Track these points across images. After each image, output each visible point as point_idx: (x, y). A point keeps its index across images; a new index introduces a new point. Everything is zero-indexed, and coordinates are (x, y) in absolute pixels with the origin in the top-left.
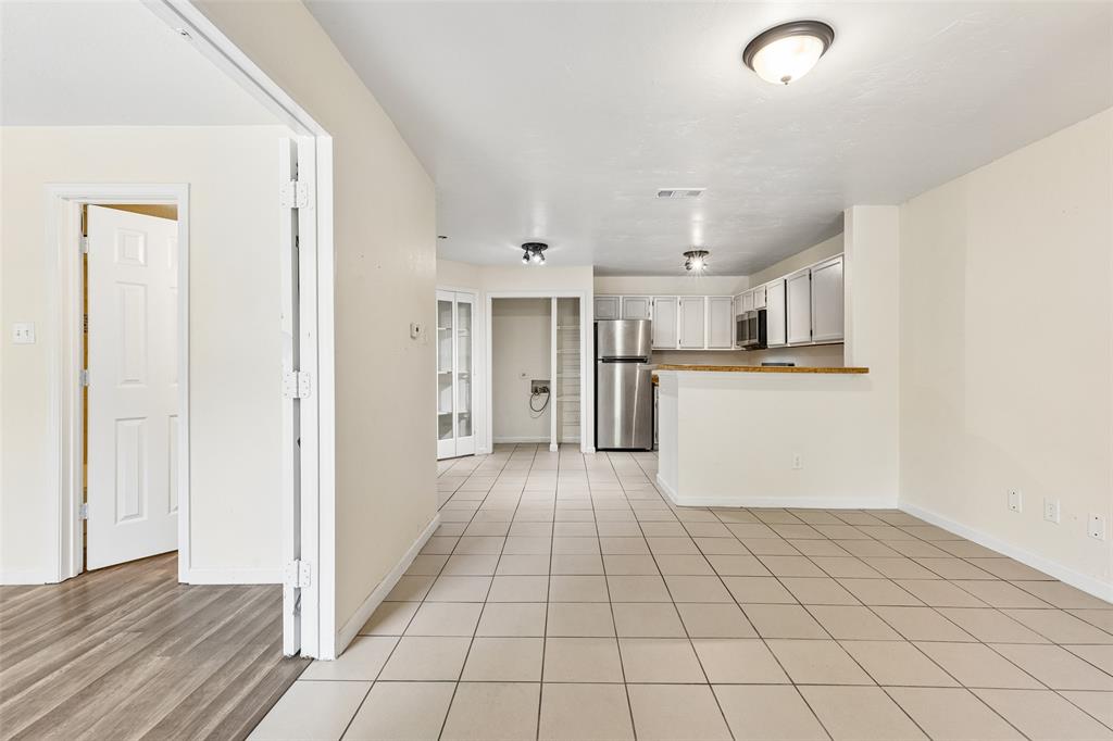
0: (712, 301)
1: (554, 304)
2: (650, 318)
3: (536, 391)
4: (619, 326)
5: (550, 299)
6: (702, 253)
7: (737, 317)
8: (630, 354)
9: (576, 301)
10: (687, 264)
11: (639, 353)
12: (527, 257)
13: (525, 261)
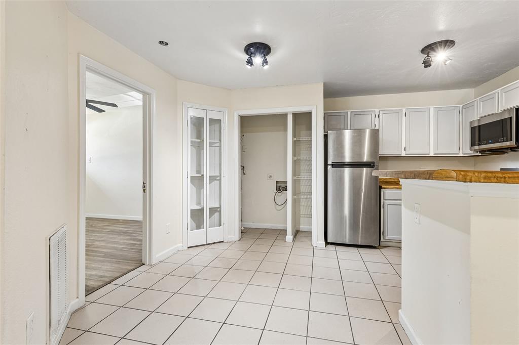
0: (438, 111)
1: (290, 119)
2: (377, 128)
3: (280, 190)
4: (348, 135)
5: (285, 116)
6: (448, 43)
7: (471, 123)
8: (357, 160)
9: (308, 115)
10: (424, 62)
11: (365, 159)
12: (250, 62)
13: (248, 67)
